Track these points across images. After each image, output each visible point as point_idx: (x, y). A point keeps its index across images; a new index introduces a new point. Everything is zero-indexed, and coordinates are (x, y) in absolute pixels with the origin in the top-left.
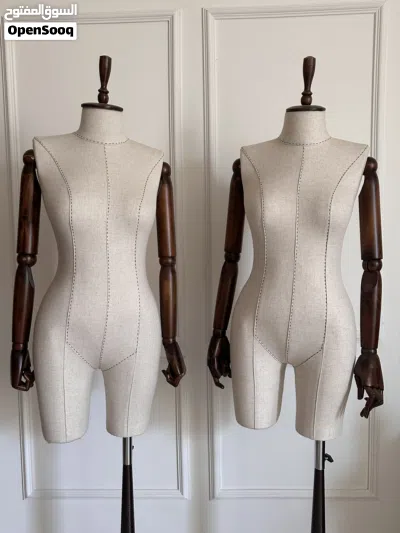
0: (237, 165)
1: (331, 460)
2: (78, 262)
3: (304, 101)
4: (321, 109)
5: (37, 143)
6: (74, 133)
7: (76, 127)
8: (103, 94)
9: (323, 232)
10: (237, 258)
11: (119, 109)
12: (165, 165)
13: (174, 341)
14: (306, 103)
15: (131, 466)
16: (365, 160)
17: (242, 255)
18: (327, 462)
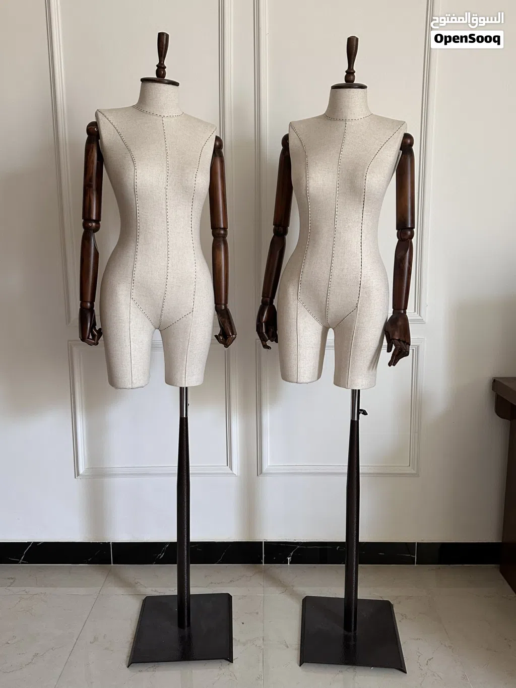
0: (286, 140)
1: (365, 413)
2: (141, 225)
3: (347, 79)
4: (362, 87)
5: (100, 116)
6: (133, 106)
7: (135, 101)
8: (161, 69)
9: (360, 201)
10: (285, 232)
11: (175, 84)
12: (217, 139)
13: (226, 307)
14: (350, 81)
15: (187, 418)
16: (402, 136)
17: (289, 228)
18: (361, 415)
